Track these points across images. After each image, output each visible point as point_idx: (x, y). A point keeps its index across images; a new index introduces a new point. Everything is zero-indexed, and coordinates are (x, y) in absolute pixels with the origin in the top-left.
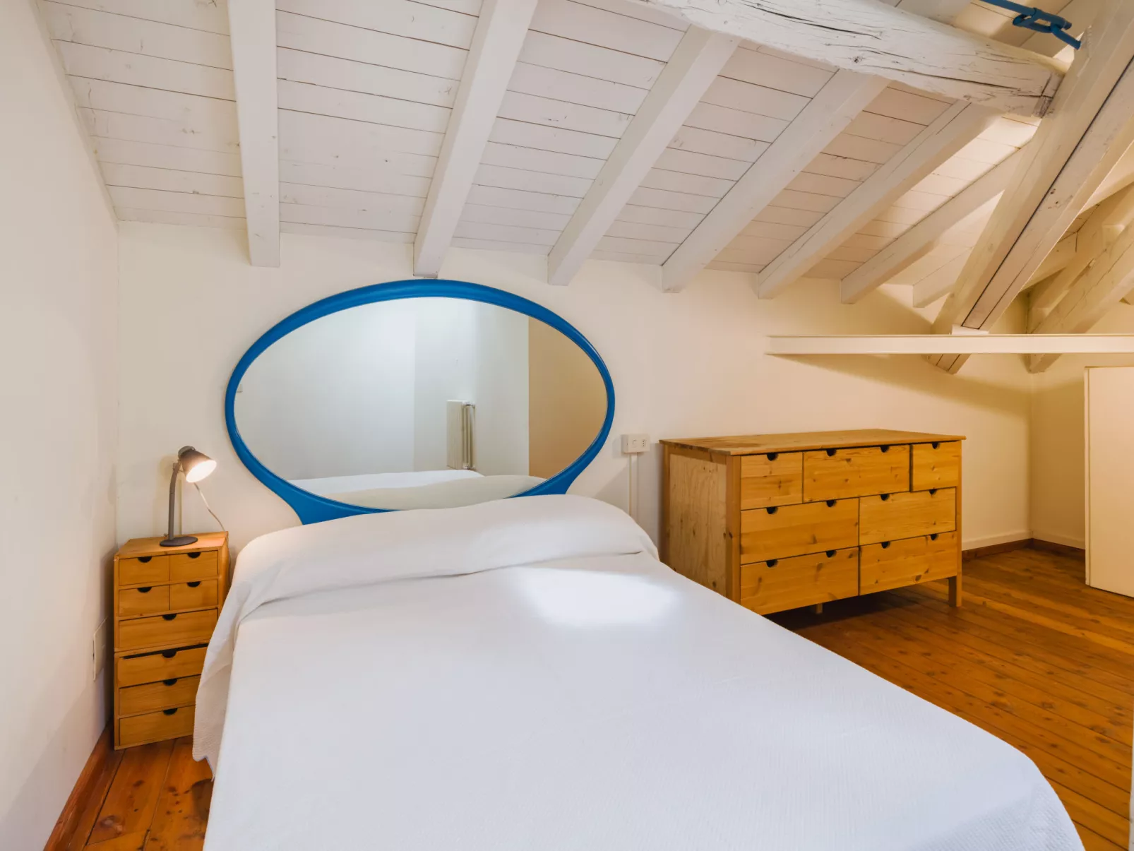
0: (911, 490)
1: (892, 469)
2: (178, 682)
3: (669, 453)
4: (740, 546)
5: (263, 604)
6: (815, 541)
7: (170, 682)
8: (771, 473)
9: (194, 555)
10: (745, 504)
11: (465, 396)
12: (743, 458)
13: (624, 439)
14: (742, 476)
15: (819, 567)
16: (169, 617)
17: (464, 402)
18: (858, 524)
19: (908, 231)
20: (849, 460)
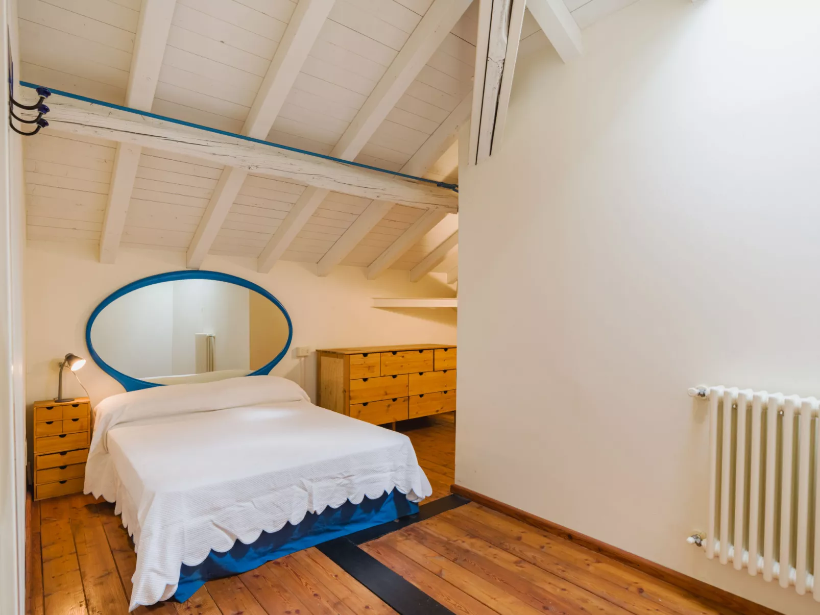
0: (434, 371)
1: (425, 361)
2: (68, 468)
3: (321, 356)
4: (350, 396)
5: (116, 424)
6: (386, 394)
7: (63, 468)
8: (365, 362)
9: (75, 406)
10: (352, 377)
11: (209, 332)
12: (351, 356)
13: (297, 349)
14: (351, 364)
15: (389, 406)
16: (62, 436)
17: (208, 334)
18: (408, 386)
19: (435, 250)
20: (403, 357)
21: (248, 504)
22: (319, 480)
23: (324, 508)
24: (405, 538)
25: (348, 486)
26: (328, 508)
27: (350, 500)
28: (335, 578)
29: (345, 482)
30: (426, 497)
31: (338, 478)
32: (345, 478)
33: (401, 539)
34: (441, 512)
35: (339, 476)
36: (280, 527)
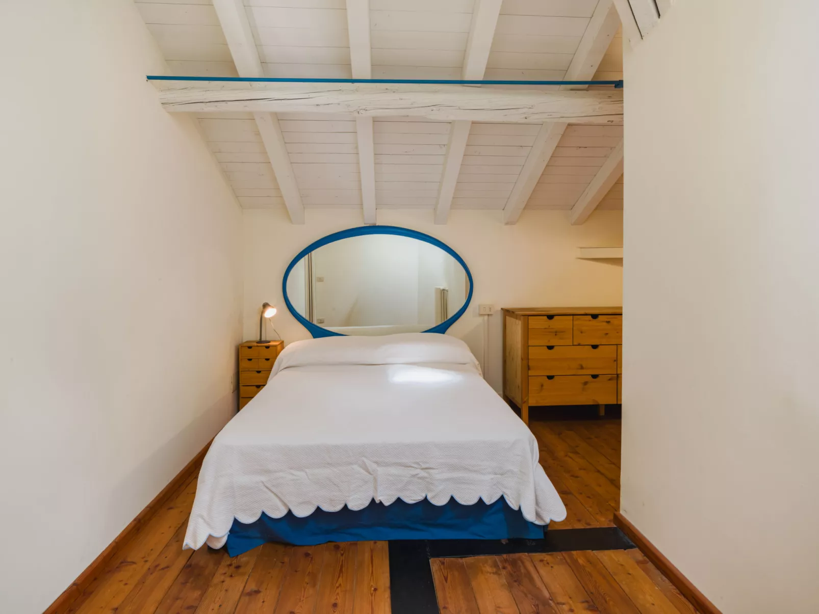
3: (505, 316)
4: (528, 366)
5: (286, 368)
6: (582, 368)
8: (549, 326)
9: (267, 347)
10: (532, 343)
12: (530, 317)
13: (479, 306)
14: (530, 327)
15: (586, 383)
16: (258, 372)
18: (616, 360)
21: (301, 474)
22: (387, 465)
23: (393, 500)
24: (494, 570)
25: (427, 480)
26: (399, 501)
27: (429, 498)
28: (372, 592)
29: (423, 474)
30: (552, 521)
31: (412, 467)
32: (423, 469)
33: (488, 569)
34: (574, 550)
35: (413, 465)
36: (338, 508)
